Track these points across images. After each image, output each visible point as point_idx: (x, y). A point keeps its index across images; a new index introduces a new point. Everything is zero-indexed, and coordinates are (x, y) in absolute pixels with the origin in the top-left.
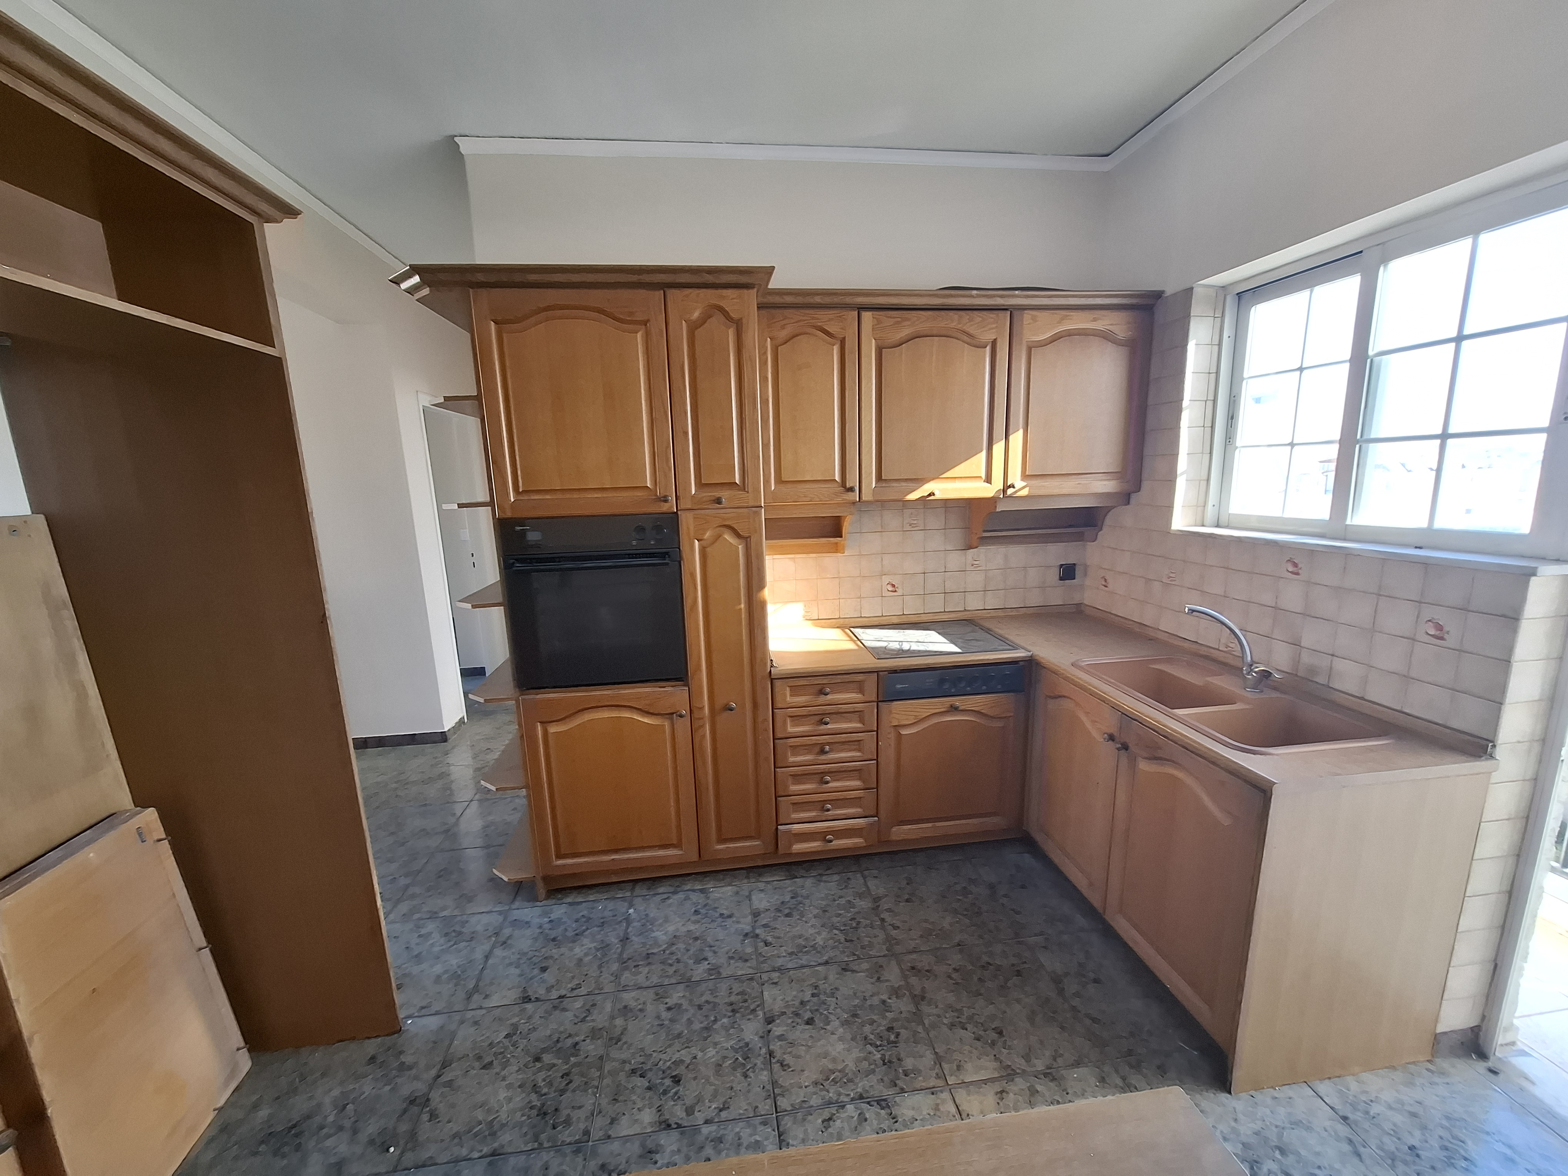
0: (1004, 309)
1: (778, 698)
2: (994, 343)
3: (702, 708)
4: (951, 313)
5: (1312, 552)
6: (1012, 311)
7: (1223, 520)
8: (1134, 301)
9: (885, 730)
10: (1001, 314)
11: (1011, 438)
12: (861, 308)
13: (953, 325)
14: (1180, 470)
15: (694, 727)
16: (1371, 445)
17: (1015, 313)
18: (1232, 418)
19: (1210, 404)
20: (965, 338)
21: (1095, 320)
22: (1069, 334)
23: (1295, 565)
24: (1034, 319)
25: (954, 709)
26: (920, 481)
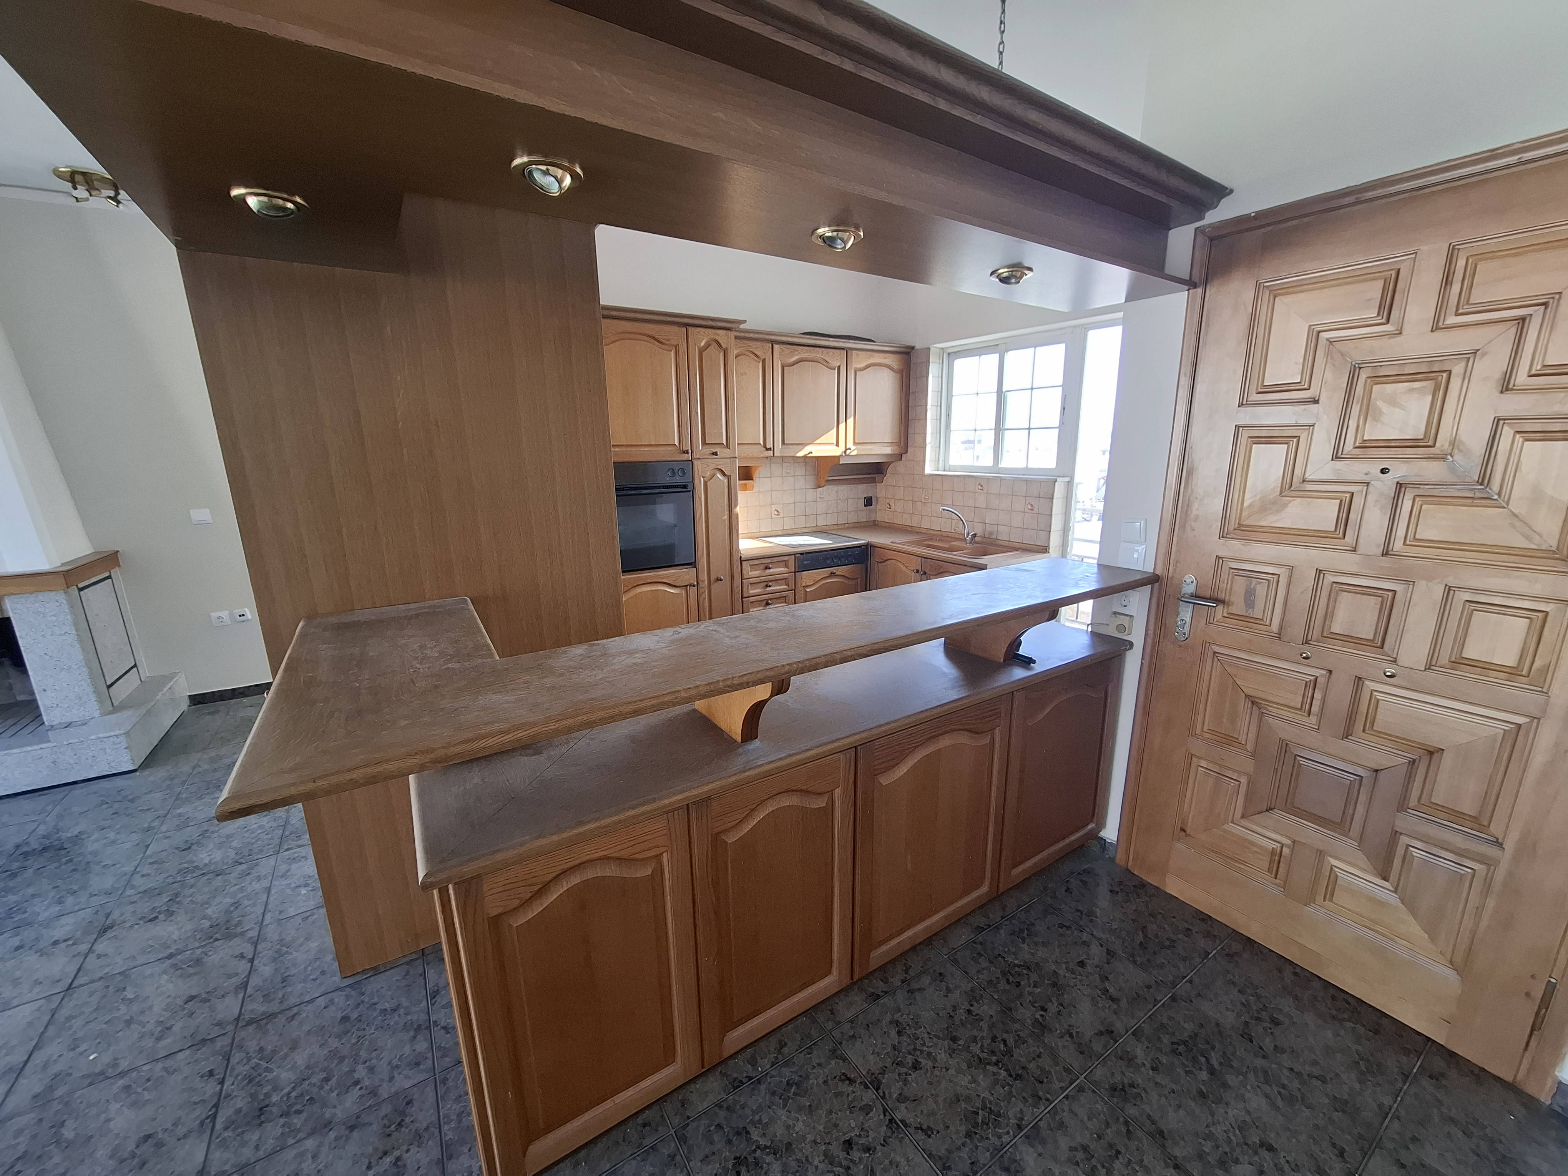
0: (843, 349)
1: (744, 572)
2: (839, 368)
3: (704, 581)
4: (818, 349)
5: (988, 479)
6: (847, 350)
7: (947, 468)
8: (903, 350)
9: (799, 589)
10: (842, 351)
11: (848, 421)
12: (773, 342)
13: (819, 356)
14: (927, 442)
15: (700, 592)
16: (1006, 432)
17: (849, 352)
18: (948, 415)
19: (939, 408)
20: (825, 363)
21: (885, 358)
22: (873, 365)
23: (982, 486)
24: (857, 355)
25: (832, 574)
26: (803, 445)
